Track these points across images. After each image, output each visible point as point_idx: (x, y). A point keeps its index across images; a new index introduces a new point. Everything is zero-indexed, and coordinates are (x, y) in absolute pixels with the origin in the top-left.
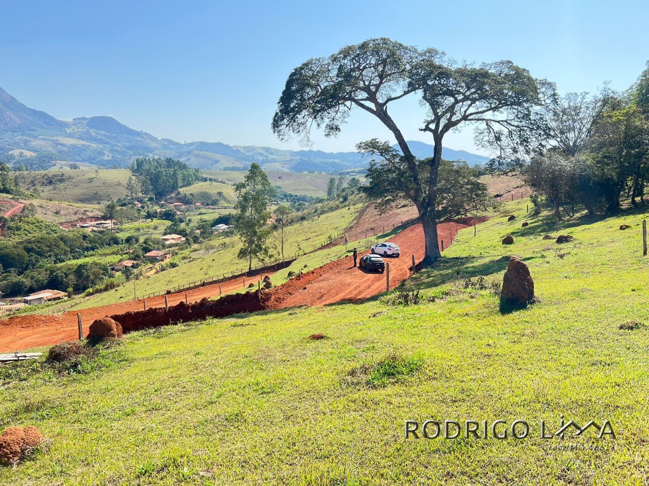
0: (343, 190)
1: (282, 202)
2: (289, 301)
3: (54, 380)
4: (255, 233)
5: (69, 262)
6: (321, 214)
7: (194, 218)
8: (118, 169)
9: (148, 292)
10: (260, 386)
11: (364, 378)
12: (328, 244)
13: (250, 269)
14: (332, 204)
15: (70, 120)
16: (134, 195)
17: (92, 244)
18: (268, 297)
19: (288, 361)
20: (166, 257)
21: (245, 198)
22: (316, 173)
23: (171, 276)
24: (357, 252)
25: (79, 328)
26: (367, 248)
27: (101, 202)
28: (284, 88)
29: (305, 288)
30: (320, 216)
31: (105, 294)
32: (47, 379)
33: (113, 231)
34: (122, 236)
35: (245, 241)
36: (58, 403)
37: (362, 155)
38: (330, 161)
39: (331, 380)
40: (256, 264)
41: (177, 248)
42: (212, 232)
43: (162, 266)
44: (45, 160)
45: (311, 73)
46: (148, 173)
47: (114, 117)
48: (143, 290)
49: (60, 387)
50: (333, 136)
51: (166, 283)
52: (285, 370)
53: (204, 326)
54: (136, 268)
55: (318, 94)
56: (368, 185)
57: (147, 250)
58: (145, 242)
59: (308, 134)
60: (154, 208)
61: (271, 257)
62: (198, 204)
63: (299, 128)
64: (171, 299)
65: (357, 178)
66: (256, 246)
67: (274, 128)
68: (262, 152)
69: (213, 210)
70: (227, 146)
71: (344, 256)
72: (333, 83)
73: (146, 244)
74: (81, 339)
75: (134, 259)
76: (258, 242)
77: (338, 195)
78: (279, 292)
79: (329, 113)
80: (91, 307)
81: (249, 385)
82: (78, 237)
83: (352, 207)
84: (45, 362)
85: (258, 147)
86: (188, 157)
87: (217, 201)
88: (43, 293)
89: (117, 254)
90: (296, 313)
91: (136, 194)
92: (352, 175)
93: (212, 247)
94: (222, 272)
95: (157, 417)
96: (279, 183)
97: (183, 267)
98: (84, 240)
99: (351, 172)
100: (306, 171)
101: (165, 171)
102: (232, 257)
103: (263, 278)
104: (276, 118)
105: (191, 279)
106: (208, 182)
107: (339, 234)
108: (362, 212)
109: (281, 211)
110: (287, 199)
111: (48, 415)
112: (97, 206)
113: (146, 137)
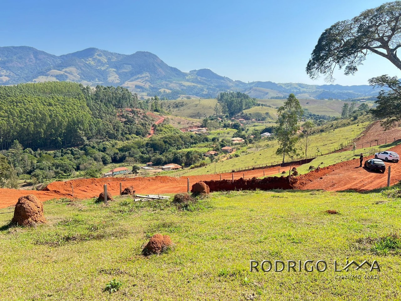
0: (354, 112)
1: (308, 119)
2: (309, 185)
3: (176, 212)
4: (288, 139)
5: (184, 150)
6: (335, 128)
7: (250, 128)
8: (211, 99)
9: (222, 170)
10: (292, 238)
11: (369, 247)
12: (339, 150)
13: (283, 162)
14: (344, 121)
15: (188, 72)
16: (218, 114)
17: (194, 141)
18: (295, 181)
19: (311, 225)
20: (233, 150)
21: (284, 116)
22: (334, 100)
23: (235, 162)
24: (363, 157)
25: (188, 186)
26: (372, 154)
27: (201, 117)
28: (317, 44)
29: (321, 178)
30: (335, 130)
31: (200, 169)
32: (173, 211)
33: (206, 134)
34: (210, 137)
35: (281, 144)
36: (178, 225)
37: (373, 87)
38: (346, 91)
39: (342, 243)
40: (287, 159)
41: (239, 145)
42: (260, 137)
43: (230, 155)
44: (175, 94)
45: (337, 31)
46: (226, 100)
47: (210, 69)
48: (220, 169)
49: (179, 216)
50: (351, 74)
51: (232, 166)
52: (308, 230)
53: (254, 194)
54: (216, 156)
55: (342, 45)
56: (375, 108)
57: (223, 146)
58: (222, 141)
59: (331, 74)
60: (228, 122)
61: (298, 155)
62: (253, 120)
63: (325, 70)
64: (235, 175)
65: (366, 104)
66: (288, 147)
67: (308, 70)
68: (296, 86)
69: (262, 124)
70: (274, 83)
71: (352, 159)
72: (353, 37)
73: (222, 143)
74: (189, 192)
75: (216, 151)
76: (290, 145)
77: (350, 116)
78: (303, 178)
79: (349, 58)
80: (192, 175)
81: (284, 236)
82: (188, 137)
83: (360, 124)
84: (172, 202)
85: (294, 84)
86: (250, 91)
87: (265, 118)
88: (170, 165)
89: (207, 147)
90: (315, 194)
91: (219, 113)
92: (362, 101)
93: (260, 147)
94: (265, 162)
95: (229, 244)
96: (307, 107)
97: (242, 157)
98: (191, 138)
99: (362, 99)
100: (326, 99)
101: (236, 100)
102: (272, 153)
103: (292, 168)
104: (310, 64)
105: (247, 165)
106: (261, 106)
107: (349, 142)
108: (368, 128)
109: (307, 125)
110: (312, 118)
111: (173, 230)
112: (198, 120)
113: (226, 80)
